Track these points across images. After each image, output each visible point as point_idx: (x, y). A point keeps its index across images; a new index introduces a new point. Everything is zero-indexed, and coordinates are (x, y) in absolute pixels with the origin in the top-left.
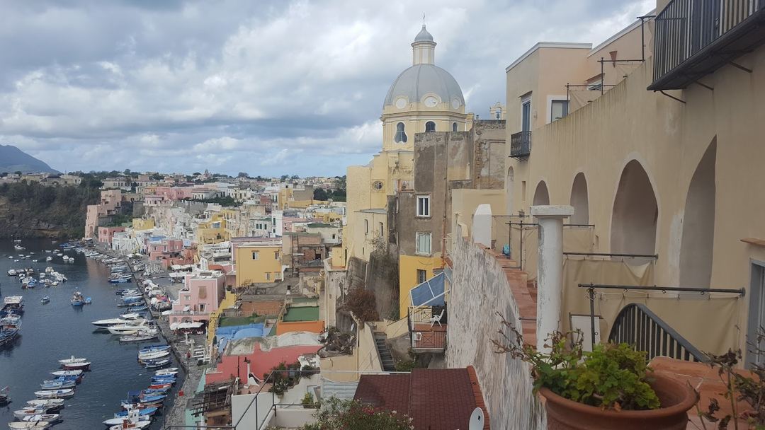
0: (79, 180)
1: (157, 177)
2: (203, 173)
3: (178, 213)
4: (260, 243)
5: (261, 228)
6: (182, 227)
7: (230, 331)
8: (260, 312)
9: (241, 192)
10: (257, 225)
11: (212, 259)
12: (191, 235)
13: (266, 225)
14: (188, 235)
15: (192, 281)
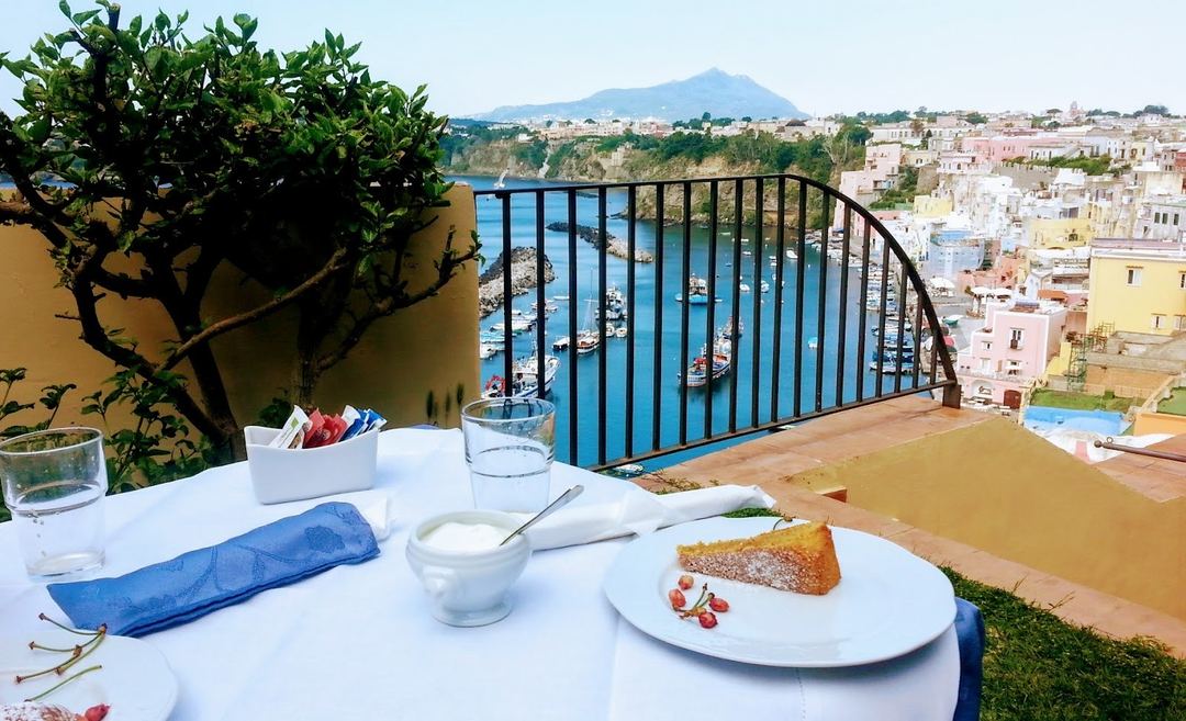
0: (835, 129)
1: (975, 119)
2: (1066, 109)
3: (1001, 187)
4: (1156, 252)
5: (1164, 221)
6: (1003, 214)
7: (1052, 415)
8: (1123, 391)
9: (1135, 145)
10: (1157, 215)
11: (1050, 278)
12: (1019, 230)
13: (1176, 216)
14: (1015, 230)
15: (998, 316)
